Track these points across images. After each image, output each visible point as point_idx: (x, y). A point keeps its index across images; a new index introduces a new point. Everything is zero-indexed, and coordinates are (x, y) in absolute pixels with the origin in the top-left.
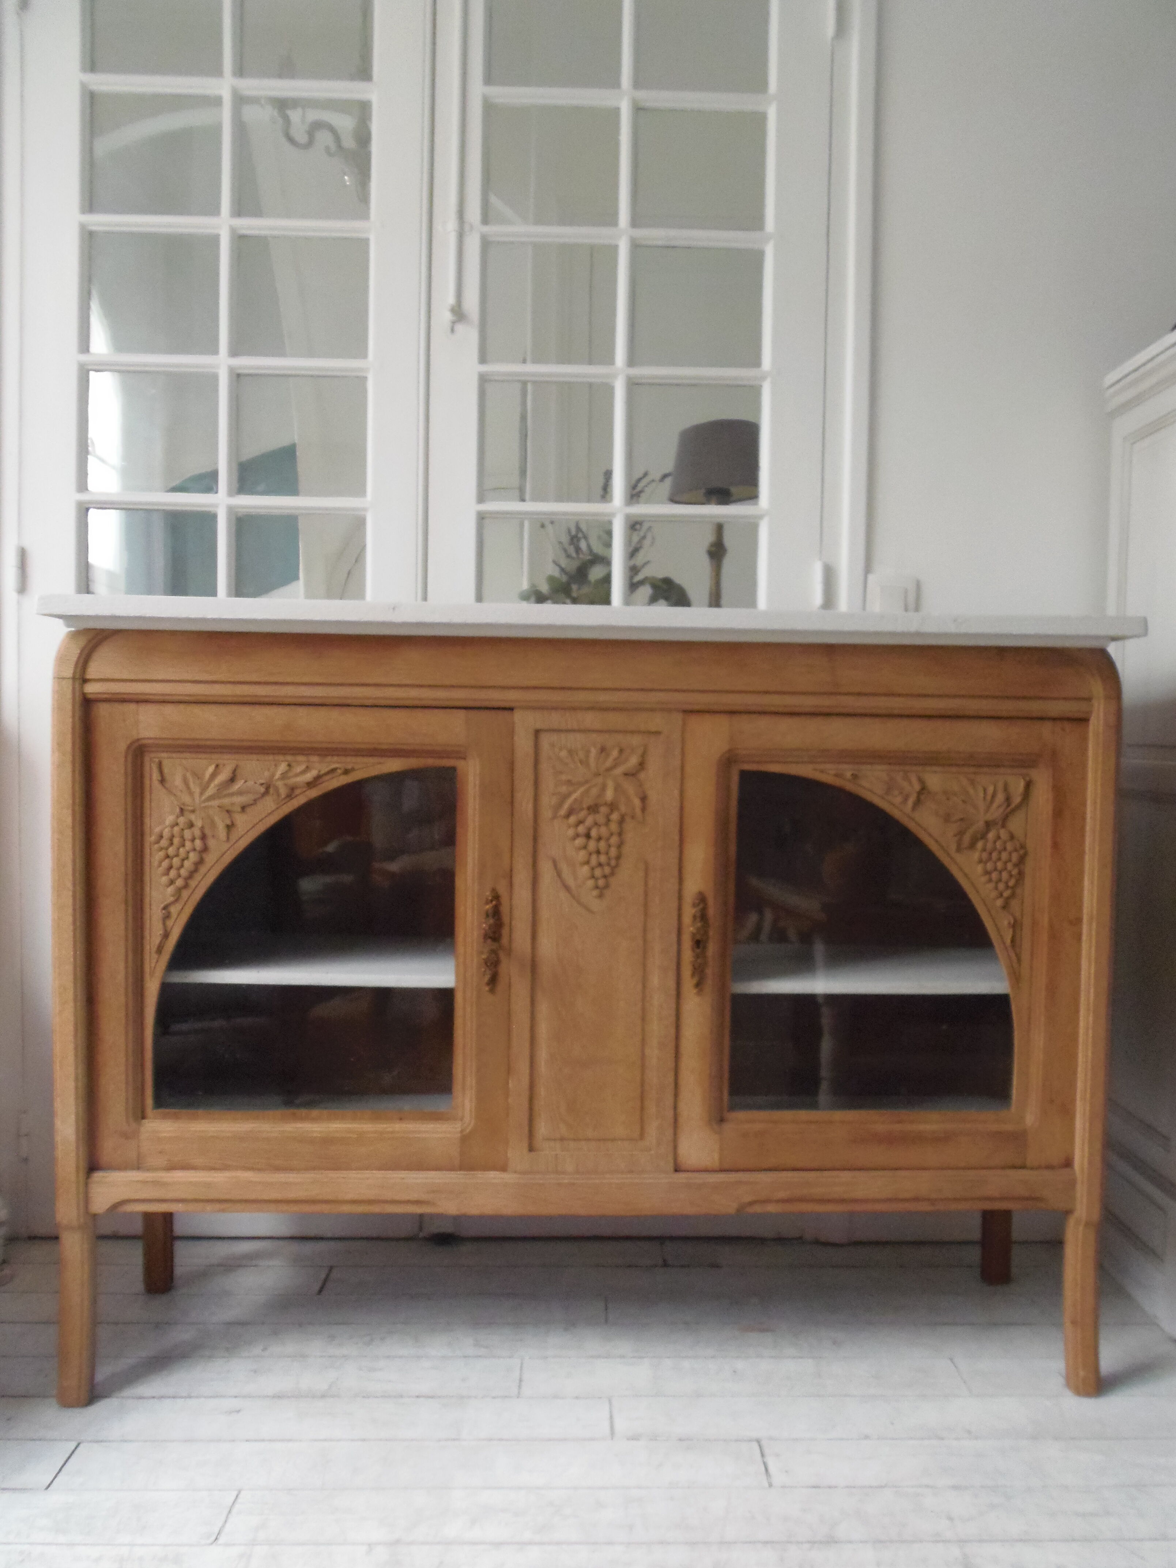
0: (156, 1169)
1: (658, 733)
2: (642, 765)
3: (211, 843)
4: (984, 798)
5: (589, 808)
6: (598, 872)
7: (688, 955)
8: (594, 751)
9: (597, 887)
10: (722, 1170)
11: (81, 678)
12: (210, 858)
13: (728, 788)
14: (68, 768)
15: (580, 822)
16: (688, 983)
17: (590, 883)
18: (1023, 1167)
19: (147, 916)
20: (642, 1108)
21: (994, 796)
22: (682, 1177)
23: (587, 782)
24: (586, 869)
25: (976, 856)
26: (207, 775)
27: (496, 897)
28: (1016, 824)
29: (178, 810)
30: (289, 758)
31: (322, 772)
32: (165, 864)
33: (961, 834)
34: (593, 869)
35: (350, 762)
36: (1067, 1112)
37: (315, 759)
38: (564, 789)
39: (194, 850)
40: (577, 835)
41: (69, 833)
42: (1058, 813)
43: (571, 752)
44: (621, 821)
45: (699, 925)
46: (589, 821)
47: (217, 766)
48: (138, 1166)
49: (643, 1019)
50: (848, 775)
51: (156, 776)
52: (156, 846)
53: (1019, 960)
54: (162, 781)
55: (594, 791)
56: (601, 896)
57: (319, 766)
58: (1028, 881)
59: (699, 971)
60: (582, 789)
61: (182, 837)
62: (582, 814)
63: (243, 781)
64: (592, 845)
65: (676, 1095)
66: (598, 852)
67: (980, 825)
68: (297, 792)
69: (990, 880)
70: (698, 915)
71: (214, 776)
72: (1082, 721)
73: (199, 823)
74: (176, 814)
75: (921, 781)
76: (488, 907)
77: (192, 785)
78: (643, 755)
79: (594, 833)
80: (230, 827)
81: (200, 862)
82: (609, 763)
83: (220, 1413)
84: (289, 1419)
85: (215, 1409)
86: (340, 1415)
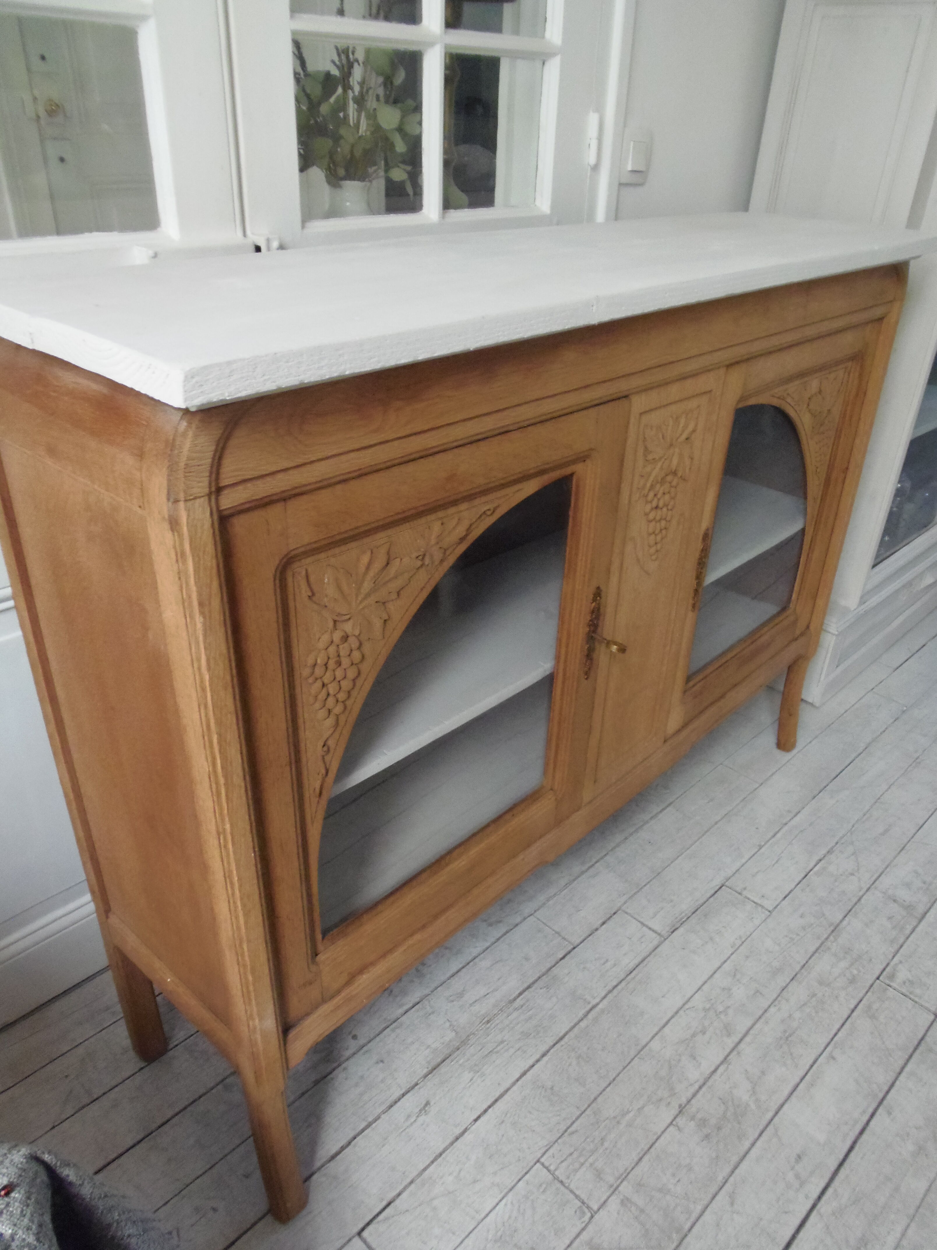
1: (709, 392)
2: (696, 427)
3: (368, 647)
5: (662, 480)
6: (658, 538)
7: (694, 584)
8: (671, 424)
9: (655, 552)
10: (683, 727)
11: (216, 488)
12: (367, 666)
15: (655, 496)
16: (690, 605)
17: (651, 550)
18: (794, 640)
20: (654, 712)
22: (666, 745)
23: (663, 456)
24: (651, 540)
25: (817, 440)
26: (362, 568)
27: (598, 593)
28: (836, 407)
29: (331, 624)
30: (442, 514)
31: (473, 520)
32: (322, 695)
33: (816, 424)
34: (656, 536)
35: (495, 498)
36: (814, 597)
37: (468, 506)
38: (649, 468)
39: (351, 665)
40: (651, 511)
43: (658, 429)
44: (677, 485)
46: (660, 493)
47: (371, 553)
48: (324, 1000)
50: (784, 394)
52: (310, 680)
54: (312, 595)
55: (666, 464)
56: (657, 558)
57: (470, 514)
59: (697, 593)
60: (661, 463)
61: (338, 655)
62: (657, 488)
63: (398, 561)
64: (658, 514)
66: (661, 519)
68: (449, 552)
70: (704, 548)
71: (369, 566)
72: (883, 319)
73: (354, 632)
74: (329, 631)
75: (811, 387)
76: (593, 605)
77: (346, 588)
78: (698, 417)
79: (661, 503)
80: (385, 622)
81: (358, 675)
82: (678, 432)
83: (418, 1117)
84: (471, 1080)
85: (409, 1116)
86: (499, 1048)
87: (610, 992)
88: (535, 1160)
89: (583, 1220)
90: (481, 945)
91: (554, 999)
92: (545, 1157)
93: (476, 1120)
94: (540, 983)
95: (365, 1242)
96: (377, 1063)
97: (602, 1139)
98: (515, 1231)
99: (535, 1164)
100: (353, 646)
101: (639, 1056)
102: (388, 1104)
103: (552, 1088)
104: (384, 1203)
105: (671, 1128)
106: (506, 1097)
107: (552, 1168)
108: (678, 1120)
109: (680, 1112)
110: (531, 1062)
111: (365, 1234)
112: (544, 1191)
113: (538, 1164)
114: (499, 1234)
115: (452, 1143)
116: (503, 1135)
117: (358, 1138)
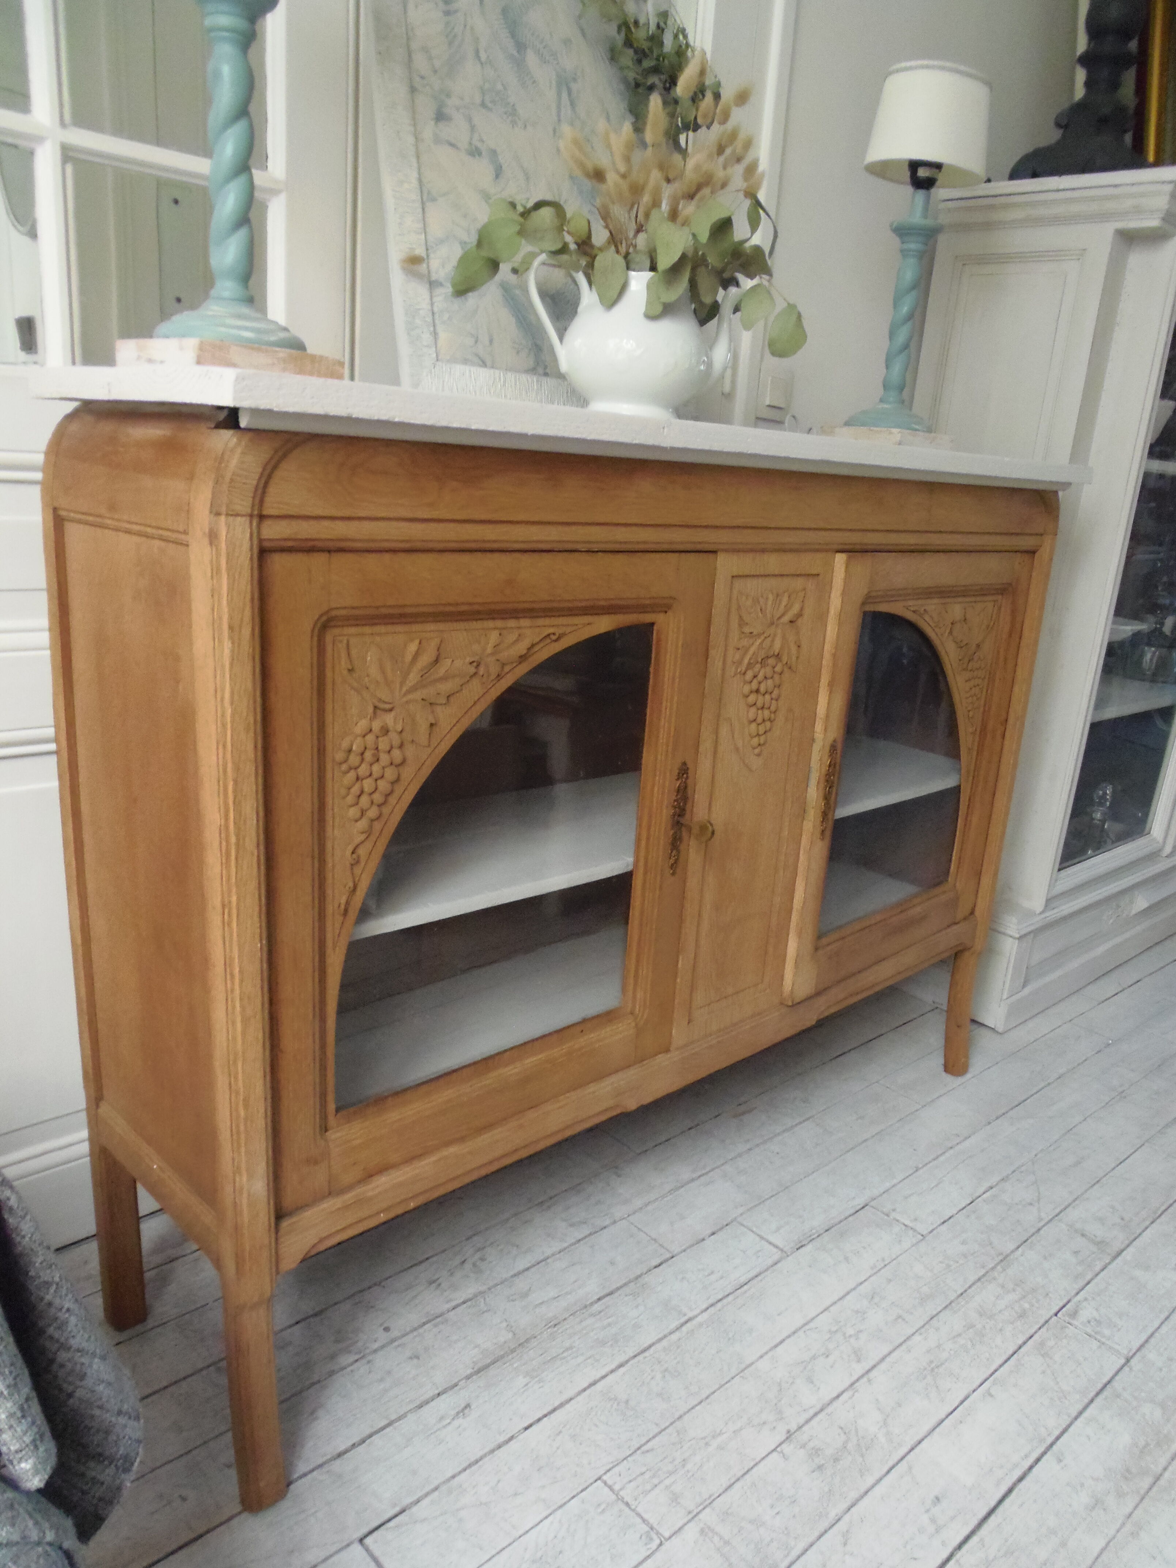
0: (350, 1187)
1: (813, 575)
2: (801, 611)
3: (410, 751)
4: (978, 624)
5: (762, 661)
6: (761, 729)
8: (771, 599)
9: (758, 745)
11: (259, 513)
12: (408, 771)
15: (754, 677)
17: (755, 741)
18: (955, 923)
19: (330, 867)
20: (766, 953)
21: (983, 621)
23: (763, 633)
24: (752, 728)
25: (966, 677)
26: (408, 658)
27: (685, 770)
29: (371, 710)
30: (500, 623)
31: (535, 641)
32: (356, 790)
33: (962, 658)
34: (758, 726)
35: (564, 624)
36: (977, 873)
37: (526, 623)
38: (746, 643)
39: (391, 764)
40: (750, 692)
43: (754, 600)
44: (782, 672)
45: (831, 773)
46: (761, 675)
47: (420, 642)
48: (329, 1193)
51: (342, 663)
52: (342, 766)
54: (350, 669)
55: (767, 643)
56: (760, 753)
57: (531, 633)
58: (984, 692)
59: (826, 817)
60: (759, 641)
61: (376, 749)
62: (756, 669)
63: (450, 660)
64: (760, 701)
66: (763, 707)
67: (974, 647)
68: (508, 669)
69: (969, 696)
70: (832, 763)
71: (416, 656)
72: (1034, 553)
73: (396, 727)
74: (369, 716)
76: (680, 782)
77: (390, 672)
78: (803, 601)
79: (762, 687)
80: (432, 727)
81: (397, 779)
82: (780, 610)
83: (453, 1419)
84: (526, 1385)
85: (442, 1418)
86: (565, 1354)
87: (712, 1305)
88: (595, 1478)
89: (649, 1546)
90: (556, 1246)
91: (641, 1308)
92: (608, 1474)
93: (526, 1428)
94: (627, 1290)
95: (367, 1550)
96: (411, 1358)
97: (684, 1460)
98: (561, 1552)
99: (596, 1481)
100: (394, 743)
101: (741, 1375)
102: (418, 1403)
103: (627, 1402)
104: (397, 1509)
105: (775, 1454)
106: (568, 1406)
107: (617, 1487)
108: (784, 1446)
109: (787, 1438)
110: (603, 1372)
111: (368, 1541)
112: (603, 1511)
113: (599, 1482)
114: (539, 1554)
115: (492, 1451)
116: (558, 1448)
117: (374, 1437)
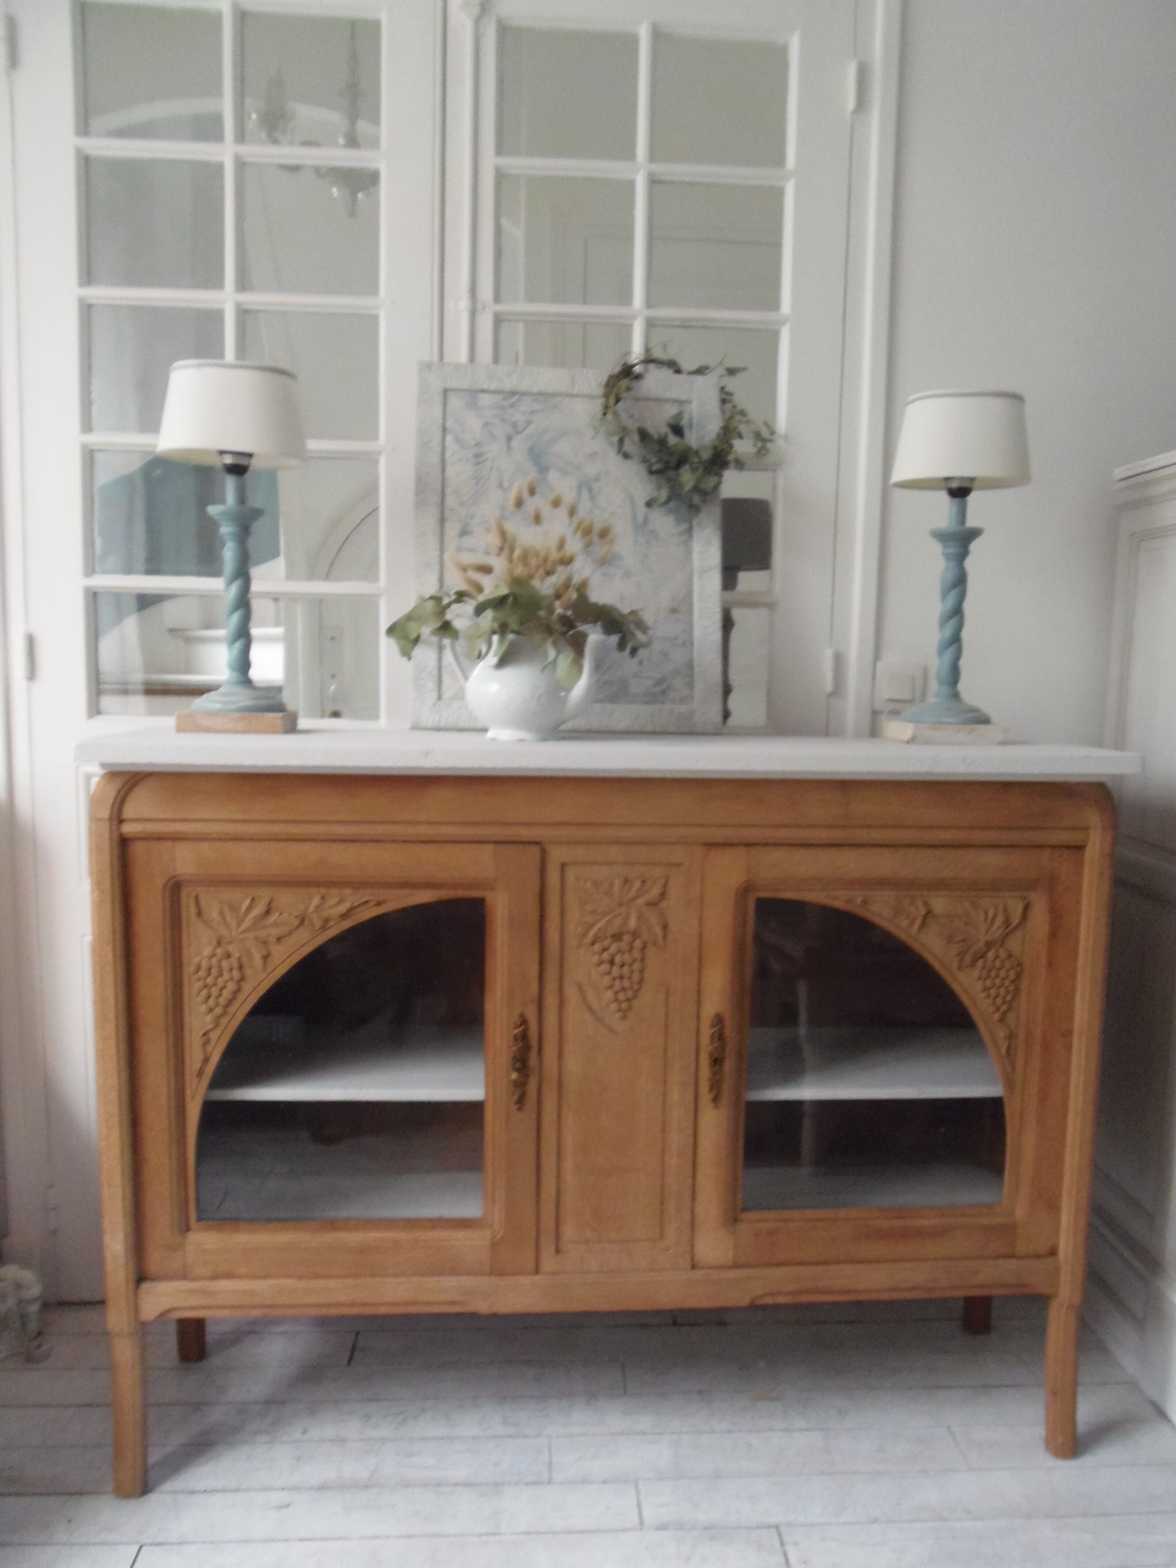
0: (201, 1279)
1: (679, 865)
2: (663, 895)
3: (248, 972)
4: (985, 920)
5: (613, 936)
6: (621, 996)
7: (705, 1072)
8: (618, 883)
9: (620, 1010)
10: (735, 1266)
11: (118, 818)
12: (247, 987)
13: (745, 914)
14: (108, 907)
15: (605, 950)
16: (706, 1097)
17: (614, 1006)
18: (1012, 1256)
19: (187, 1043)
20: (662, 1212)
21: (994, 918)
22: (699, 1274)
23: (611, 912)
24: (609, 994)
25: (976, 973)
26: (243, 908)
27: (524, 1022)
28: (1014, 944)
30: (323, 890)
31: (355, 904)
32: (204, 993)
33: (962, 954)
34: (616, 993)
35: (382, 894)
36: (1054, 1207)
37: (347, 891)
38: (589, 918)
39: (232, 979)
40: (601, 963)
41: (110, 968)
42: (1053, 934)
43: (596, 884)
44: (643, 948)
45: (716, 1044)
46: (613, 949)
47: (253, 899)
48: (184, 1276)
49: (663, 1130)
50: (859, 900)
51: (193, 909)
52: (195, 976)
53: (1013, 1068)
54: (199, 914)
55: (618, 921)
56: (624, 1017)
57: (351, 899)
58: (1024, 996)
59: (716, 1086)
60: (607, 919)
61: (220, 967)
62: (607, 942)
63: (278, 914)
64: (616, 971)
65: (693, 1199)
66: (621, 977)
67: (981, 944)
68: (331, 923)
69: (988, 996)
70: (716, 1035)
71: (249, 909)
72: (1080, 848)
73: (236, 954)
74: (213, 945)
75: (926, 904)
76: (516, 1031)
77: (228, 918)
78: (665, 886)
79: (618, 959)
80: (266, 958)
81: (238, 990)
82: (632, 894)
83: (272, 1509)
84: (337, 1513)
85: (266, 1504)
86: (385, 1508)
87: (526, 1533)
90: (476, 1433)
91: (475, 1506)
94: (481, 1488)
95: (138, 1552)
96: (295, 1458)
100: (234, 965)
102: (265, 1487)
103: (380, 1562)
104: (179, 1540)
106: (341, 1542)
110: (392, 1534)
111: (144, 1549)
115: (265, 1541)
117: (220, 1493)
